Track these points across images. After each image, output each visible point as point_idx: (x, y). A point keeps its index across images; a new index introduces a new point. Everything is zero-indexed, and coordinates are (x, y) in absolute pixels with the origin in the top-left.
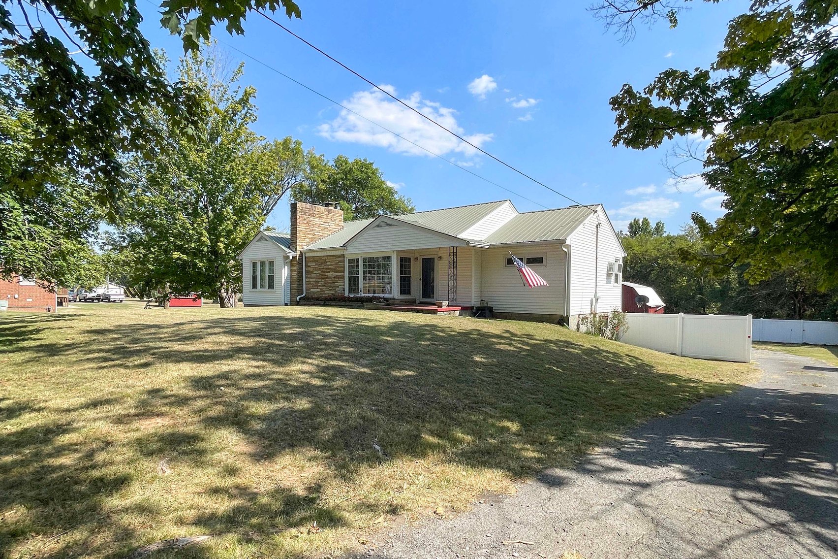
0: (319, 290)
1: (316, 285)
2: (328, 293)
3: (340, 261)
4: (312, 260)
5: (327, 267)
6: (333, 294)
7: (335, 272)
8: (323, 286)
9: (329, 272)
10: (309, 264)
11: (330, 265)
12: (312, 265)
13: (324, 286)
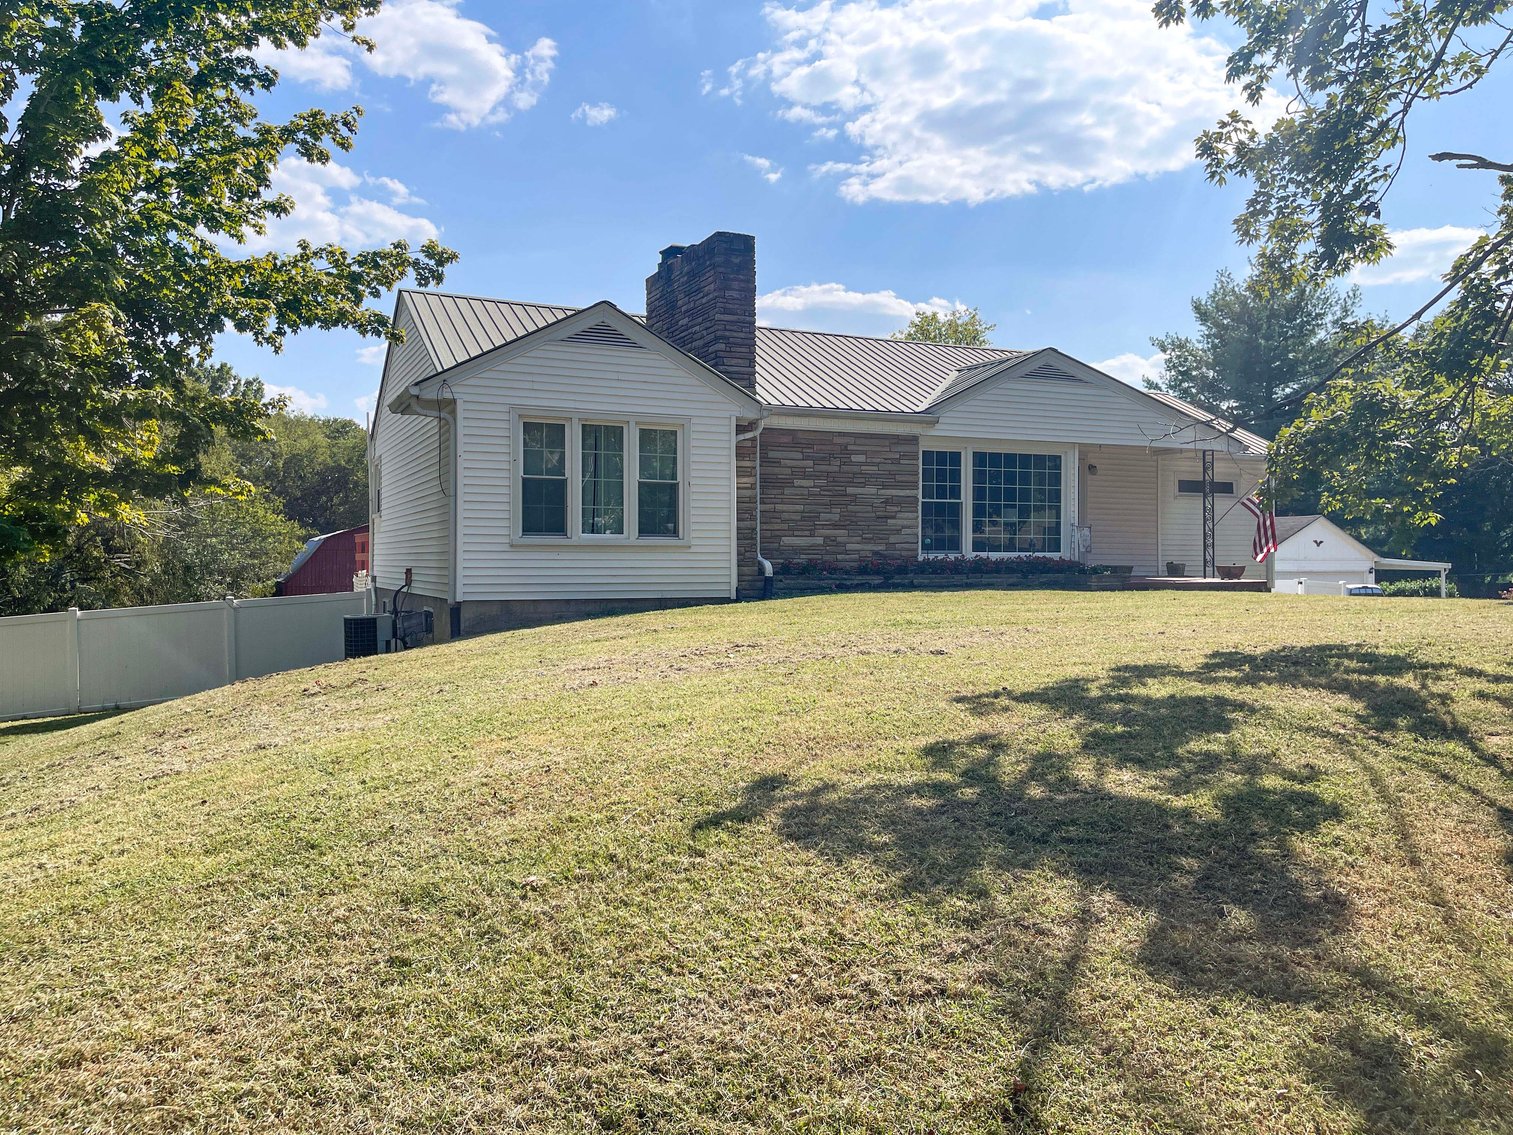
0: (820, 541)
1: (809, 522)
2: (857, 548)
3: (904, 456)
4: (785, 439)
5: (856, 469)
6: (876, 553)
7: (885, 487)
8: (835, 526)
9: (864, 485)
10: (771, 454)
11: (866, 464)
12: (791, 459)
13: (843, 527)
